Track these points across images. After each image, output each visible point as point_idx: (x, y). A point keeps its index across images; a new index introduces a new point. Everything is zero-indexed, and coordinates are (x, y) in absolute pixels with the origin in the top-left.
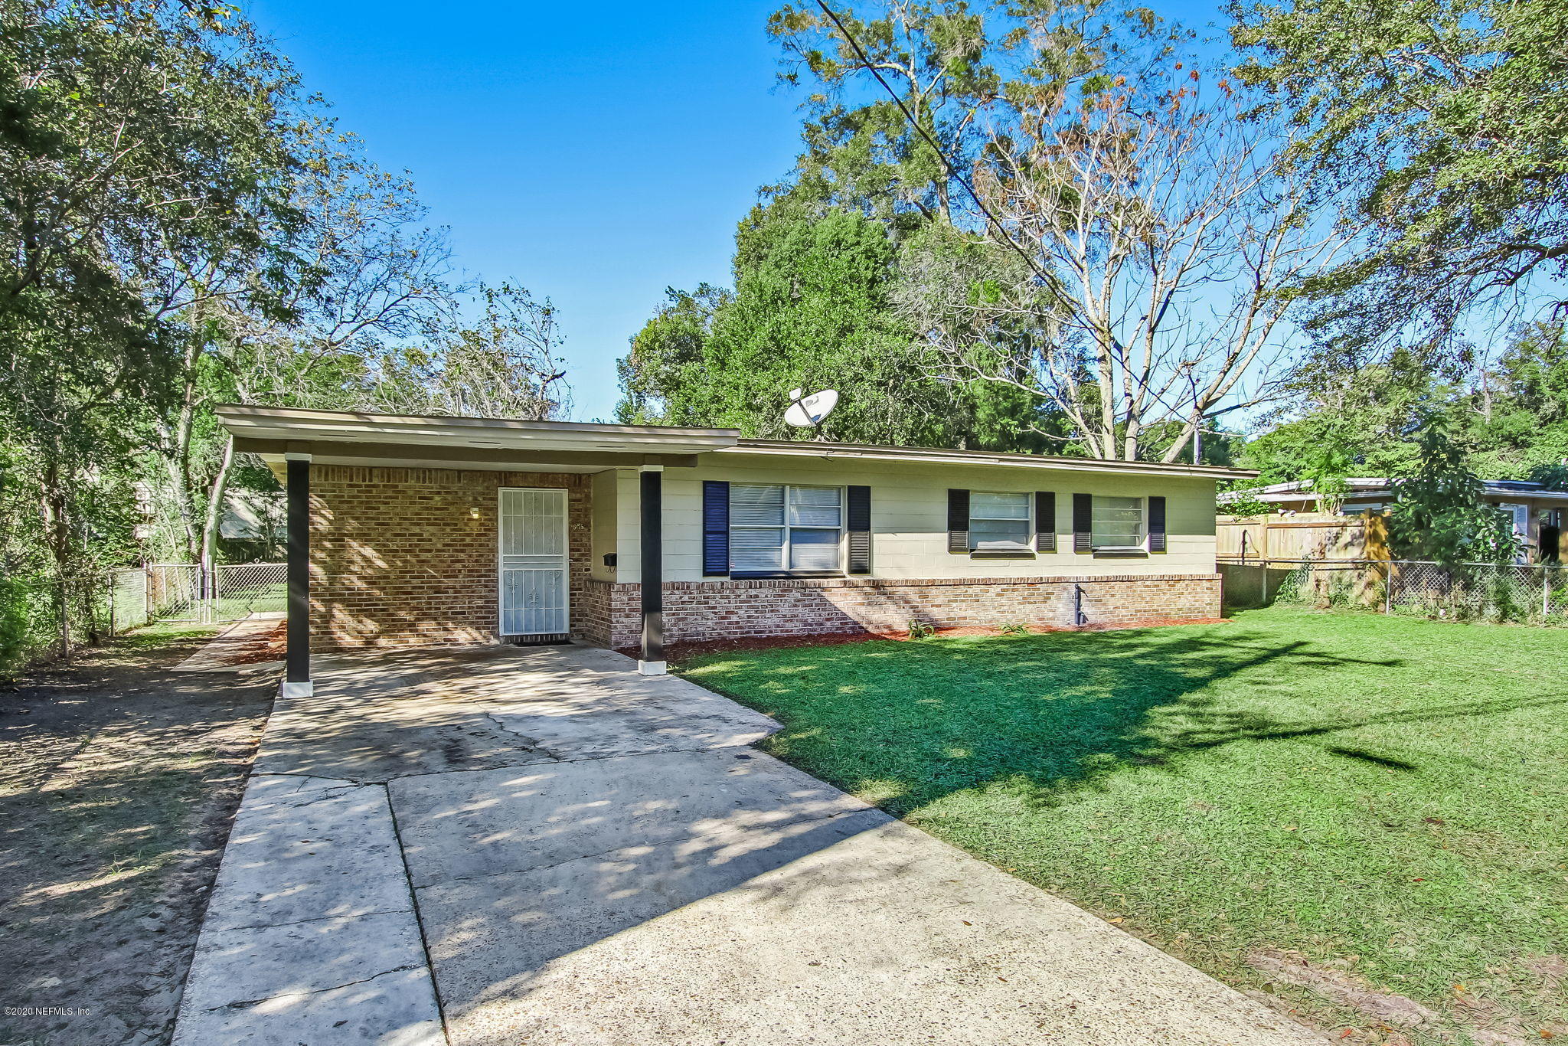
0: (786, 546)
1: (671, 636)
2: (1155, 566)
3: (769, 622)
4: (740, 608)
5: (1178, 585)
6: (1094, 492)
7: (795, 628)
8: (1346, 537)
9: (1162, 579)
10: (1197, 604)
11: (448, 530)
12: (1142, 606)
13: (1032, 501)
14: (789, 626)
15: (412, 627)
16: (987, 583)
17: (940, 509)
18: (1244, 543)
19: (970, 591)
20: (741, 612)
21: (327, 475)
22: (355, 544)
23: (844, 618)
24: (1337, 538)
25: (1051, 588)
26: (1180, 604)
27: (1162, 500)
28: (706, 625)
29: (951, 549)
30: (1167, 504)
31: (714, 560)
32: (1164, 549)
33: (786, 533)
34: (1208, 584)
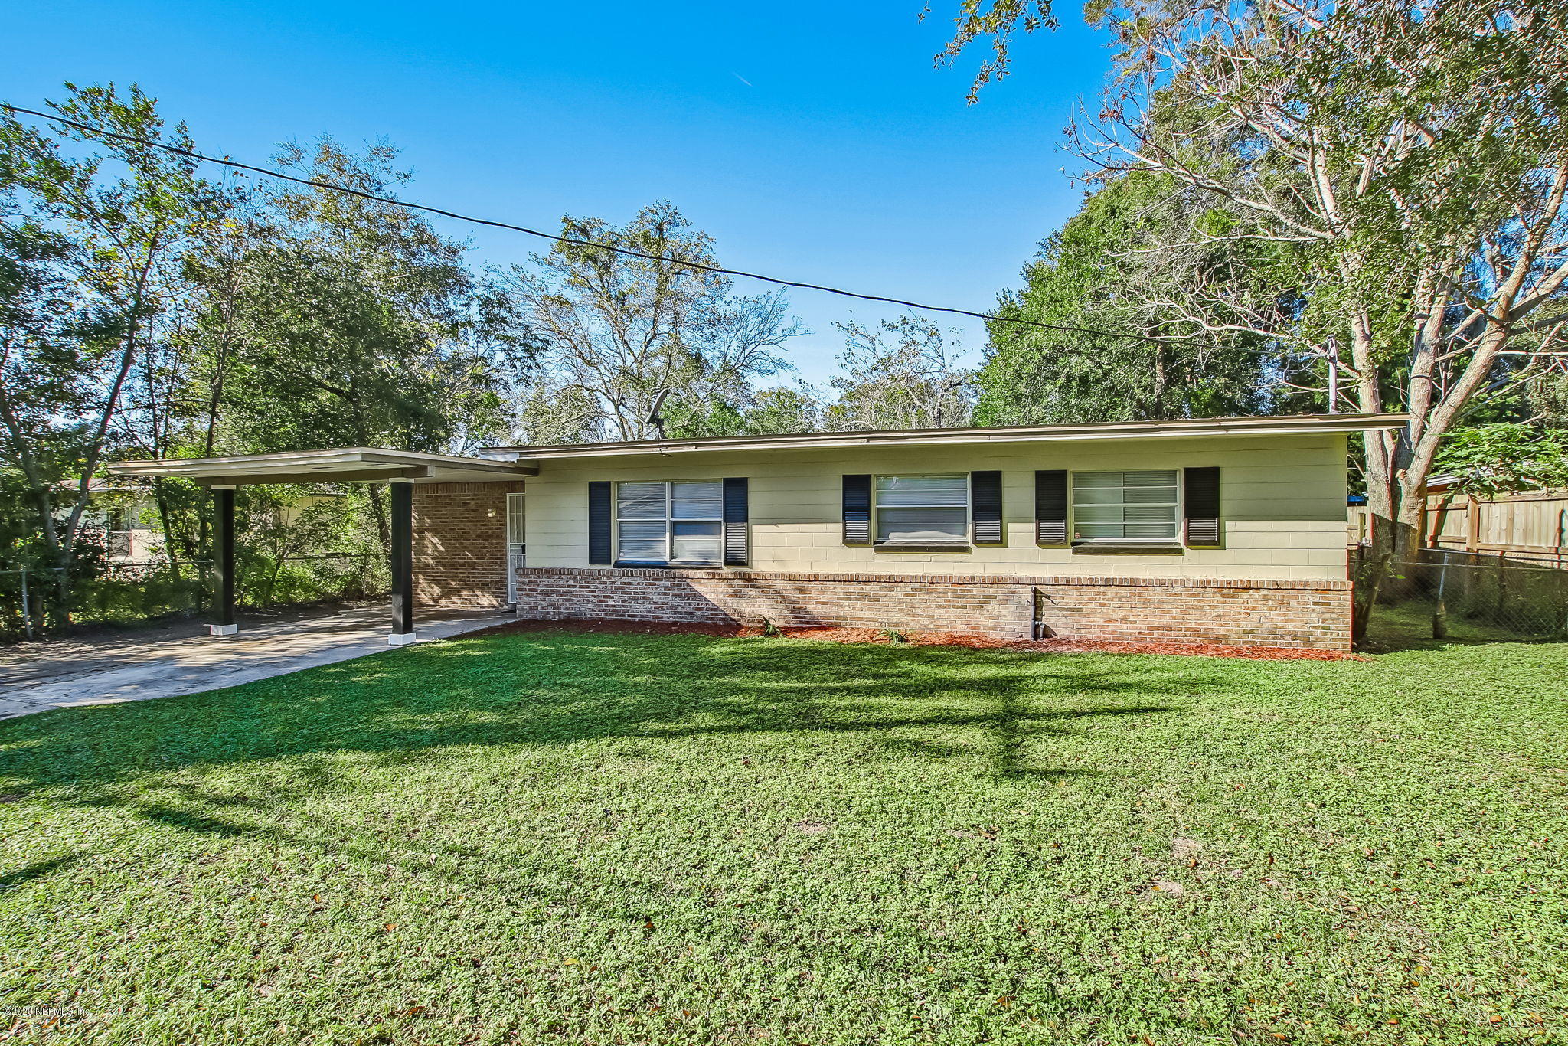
0: (668, 534)
1: (560, 613)
2: (1198, 566)
3: (641, 608)
4: (616, 593)
5: (1245, 596)
6: (1072, 467)
7: (666, 615)
9: (1205, 585)
10: (1291, 627)
11: (479, 525)
12: (1166, 621)
13: (968, 482)
14: (659, 612)
15: (458, 593)
16: (891, 580)
17: (833, 497)
19: (867, 588)
20: (616, 597)
22: (429, 536)
23: (714, 609)
25: (991, 591)
26: (1248, 624)
27: (1214, 473)
28: (587, 607)
29: (847, 542)
30: (1225, 479)
31: (599, 550)
32: (1216, 542)
33: (668, 526)
34: (1318, 597)
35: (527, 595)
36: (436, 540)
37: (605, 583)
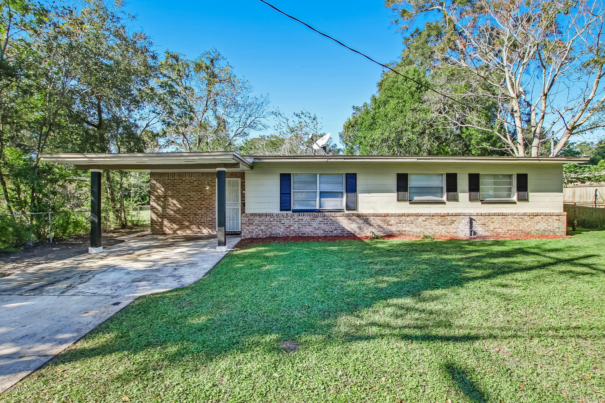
0: (318, 198)
1: (266, 234)
2: (521, 208)
3: (308, 230)
4: (295, 224)
5: (536, 218)
6: (481, 172)
7: (320, 233)
9: (525, 214)
10: (549, 228)
11: (199, 193)
12: (513, 227)
13: (445, 177)
14: (317, 232)
15: (188, 227)
16: (418, 215)
17: (393, 182)
18: (596, 196)
19: (408, 219)
20: (295, 226)
21: (161, 176)
22: (170, 199)
23: (343, 229)
25: (454, 218)
26: (537, 227)
27: (526, 176)
28: (280, 230)
29: (398, 200)
30: (529, 177)
31: (285, 205)
32: (527, 200)
33: (318, 194)
34: (557, 218)
35: (248, 226)
36: (175, 202)
37: (289, 219)
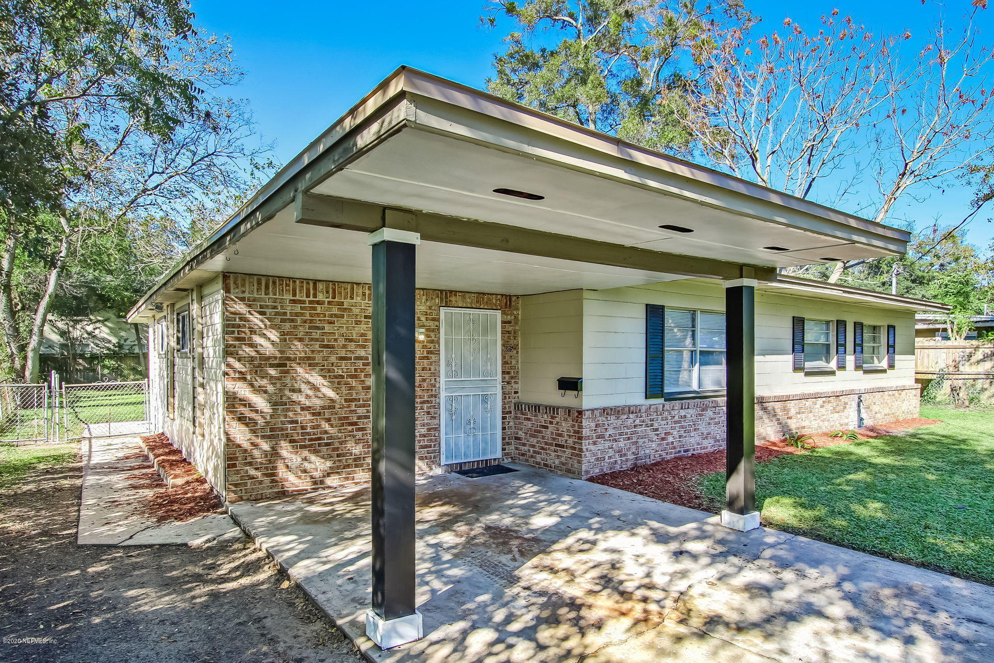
0: (696, 369)
1: (627, 460)
2: (891, 379)
4: (674, 428)
6: (865, 321)
8: (979, 355)
9: (894, 389)
10: (910, 408)
12: (888, 410)
13: (834, 327)
16: (816, 396)
17: (788, 333)
19: (807, 404)
20: (675, 433)
22: (300, 370)
24: (970, 356)
25: (846, 399)
27: (894, 329)
28: (651, 448)
29: (794, 369)
30: (896, 331)
31: (654, 383)
32: (894, 367)
33: (698, 355)
34: (914, 393)
35: (595, 443)
36: (316, 379)
